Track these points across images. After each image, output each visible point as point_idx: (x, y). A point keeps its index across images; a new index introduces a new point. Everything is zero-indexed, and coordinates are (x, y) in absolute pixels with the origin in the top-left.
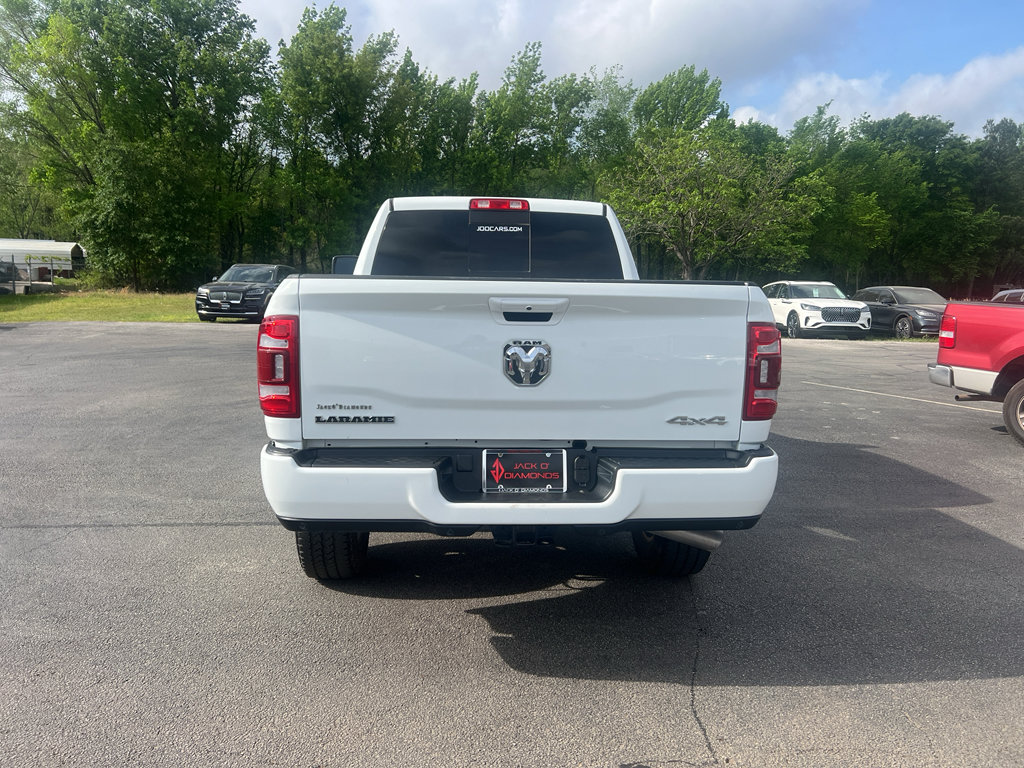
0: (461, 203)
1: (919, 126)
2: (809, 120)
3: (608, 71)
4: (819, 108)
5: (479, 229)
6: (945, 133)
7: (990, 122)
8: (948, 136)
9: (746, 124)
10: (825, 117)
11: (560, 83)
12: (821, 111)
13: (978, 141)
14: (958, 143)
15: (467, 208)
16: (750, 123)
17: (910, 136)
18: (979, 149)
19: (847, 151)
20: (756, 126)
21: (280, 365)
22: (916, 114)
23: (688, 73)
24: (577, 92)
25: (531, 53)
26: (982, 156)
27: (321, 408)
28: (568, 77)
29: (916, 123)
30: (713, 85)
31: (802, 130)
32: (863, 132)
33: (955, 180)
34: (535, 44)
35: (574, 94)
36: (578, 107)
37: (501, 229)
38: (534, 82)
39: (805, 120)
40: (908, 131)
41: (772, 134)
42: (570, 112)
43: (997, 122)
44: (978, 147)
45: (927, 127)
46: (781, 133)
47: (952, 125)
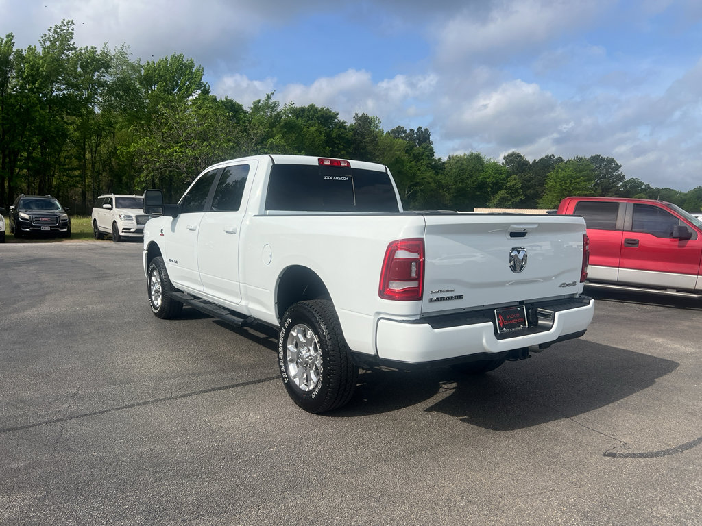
0: (313, 160)
1: (322, 113)
2: (261, 102)
3: (119, 48)
4: (268, 95)
5: (325, 178)
6: (336, 118)
7: (357, 115)
8: (336, 120)
9: (224, 99)
10: (271, 101)
11: (83, 52)
12: (269, 97)
13: (352, 125)
14: (341, 125)
15: (318, 164)
16: (226, 99)
17: (318, 119)
18: (353, 130)
19: (285, 124)
20: (231, 102)
21: (414, 269)
22: (319, 106)
23: (177, 59)
24: (98, 60)
25: (66, 28)
26: (355, 134)
27: (432, 292)
28: (89, 48)
29: (320, 111)
30: (198, 70)
31: (257, 107)
32: (291, 113)
33: (342, 147)
34: (69, 21)
35: (96, 62)
36: (99, 72)
37: (337, 178)
38: (68, 50)
39: (259, 102)
40: (316, 115)
41: (240, 108)
42: (93, 75)
43: (360, 115)
44: (352, 129)
45: (326, 114)
46: (245, 108)
47: (338, 114)
